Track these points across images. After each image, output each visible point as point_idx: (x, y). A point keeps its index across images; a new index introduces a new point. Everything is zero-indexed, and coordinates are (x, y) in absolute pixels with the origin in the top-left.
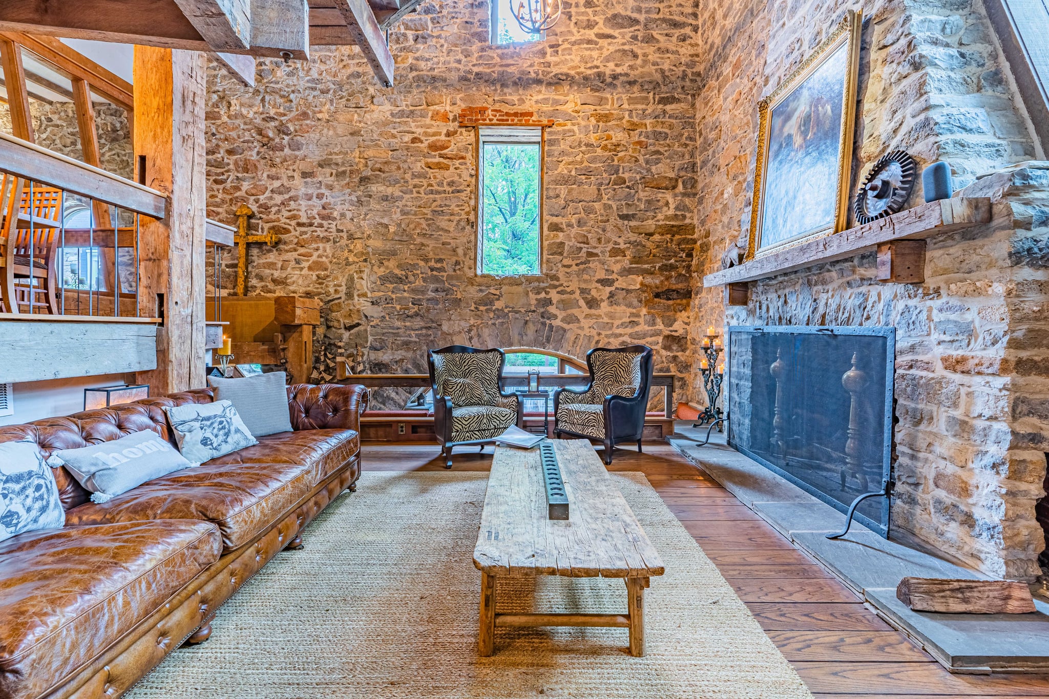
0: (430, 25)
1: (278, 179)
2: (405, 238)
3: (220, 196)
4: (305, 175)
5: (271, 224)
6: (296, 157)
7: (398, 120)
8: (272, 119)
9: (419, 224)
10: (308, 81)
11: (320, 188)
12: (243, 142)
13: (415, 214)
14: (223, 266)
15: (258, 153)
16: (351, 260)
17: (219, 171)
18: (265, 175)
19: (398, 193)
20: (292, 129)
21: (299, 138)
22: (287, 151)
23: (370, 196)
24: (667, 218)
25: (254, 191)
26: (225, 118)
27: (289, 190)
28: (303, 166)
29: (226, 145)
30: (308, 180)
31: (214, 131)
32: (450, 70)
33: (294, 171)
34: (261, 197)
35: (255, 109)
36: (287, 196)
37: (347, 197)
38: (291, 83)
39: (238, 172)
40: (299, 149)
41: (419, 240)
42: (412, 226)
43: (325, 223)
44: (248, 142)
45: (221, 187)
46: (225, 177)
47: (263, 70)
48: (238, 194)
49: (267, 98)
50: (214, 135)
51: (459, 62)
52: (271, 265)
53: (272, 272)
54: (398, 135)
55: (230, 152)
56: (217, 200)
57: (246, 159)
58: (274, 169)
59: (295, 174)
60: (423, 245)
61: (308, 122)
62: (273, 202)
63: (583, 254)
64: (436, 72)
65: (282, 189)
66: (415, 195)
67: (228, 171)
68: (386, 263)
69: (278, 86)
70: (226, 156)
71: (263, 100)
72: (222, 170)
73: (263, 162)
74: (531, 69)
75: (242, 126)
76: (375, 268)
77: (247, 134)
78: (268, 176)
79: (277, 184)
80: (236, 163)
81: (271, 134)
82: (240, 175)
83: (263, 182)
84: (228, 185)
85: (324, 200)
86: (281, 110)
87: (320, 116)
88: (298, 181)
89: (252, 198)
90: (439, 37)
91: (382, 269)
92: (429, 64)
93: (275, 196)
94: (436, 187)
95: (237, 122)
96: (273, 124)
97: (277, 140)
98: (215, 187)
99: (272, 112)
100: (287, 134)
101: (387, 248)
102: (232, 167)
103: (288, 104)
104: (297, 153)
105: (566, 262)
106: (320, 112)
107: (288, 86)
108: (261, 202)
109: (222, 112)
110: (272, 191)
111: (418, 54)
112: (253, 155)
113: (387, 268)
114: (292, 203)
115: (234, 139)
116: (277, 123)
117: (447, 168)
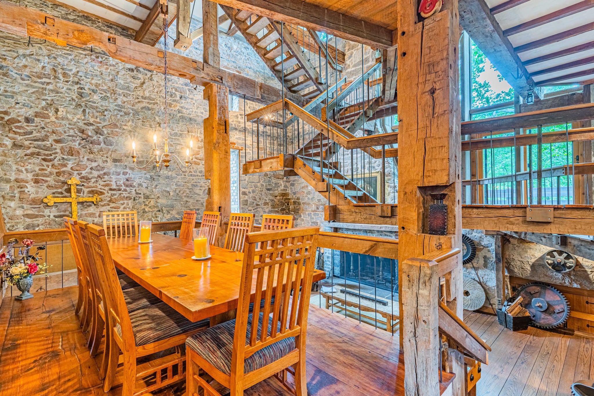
0: (188, 92)
1: (95, 161)
2: (178, 198)
3: (49, 170)
4: (115, 161)
5: (90, 189)
6: (109, 150)
7: (174, 137)
8: (92, 124)
9: (185, 191)
10: (116, 106)
11: (125, 169)
12: (69, 136)
13: (183, 186)
14: (52, 217)
15: (80, 144)
16: (146, 210)
17: (47, 152)
18: (86, 158)
19: (174, 175)
20: (106, 132)
21: (111, 138)
22: (102, 145)
23: (159, 176)
24: (281, 190)
25: (78, 168)
26: (53, 119)
27: (103, 168)
28: (114, 156)
29: (54, 137)
30: (117, 163)
31: (43, 125)
32: (197, 116)
33: (107, 157)
34: (83, 172)
35: (78, 116)
36: (102, 172)
37: (143, 175)
38: (104, 104)
39: (64, 155)
40: (111, 145)
41: (185, 199)
42: (181, 192)
43: (128, 189)
44: (73, 136)
45: (50, 164)
46: (52, 157)
47: (83, 93)
48: (64, 169)
49: (87, 111)
50: (43, 128)
51: (202, 113)
52: (92, 215)
53: (93, 219)
54: (174, 145)
55: (57, 141)
56: (46, 172)
57: (71, 147)
58: (92, 155)
59: (108, 160)
60: (187, 201)
61: (117, 130)
62: (92, 175)
63: (254, 205)
64: (191, 116)
65: (99, 168)
66: (183, 176)
67: (56, 153)
68: (171, 212)
69: (95, 105)
70: (54, 143)
71: (84, 111)
72: (49, 152)
73: (83, 150)
74: (233, 123)
75: (67, 126)
76: (165, 215)
77: (71, 131)
78: (88, 159)
79: (94, 164)
80: (62, 149)
81: (90, 134)
82: (65, 157)
83: (84, 163)
84: (56, 162)
85: (127, 176)
86: (98, 120)
87: (125, 127)
88: (110, 164)
89: (76, 172)
90: (192, 99)
91: (169, 215)
92: (188, 111)
93: (93, 171)
94: (193, 173)
95: (64, 122)
96: (91, 127)
97: (95, 138)
98: (44, 163)
99: (91, 120)
100: (102, 135)
101: (169, 203)
102: (58, 151)
103: (102, 117)
104: (110, 147)
105: (250, 208)
106: (125, 125)
107: (102, 106)
108: (83, 175)
109: (51, 115)
110: (91, 169)
111: (182, 105)
112: (76, 145)
113: (172, 214)
114: (106, 176)
115: (61, 133)
116: (94, 127)
117: (199, 164)
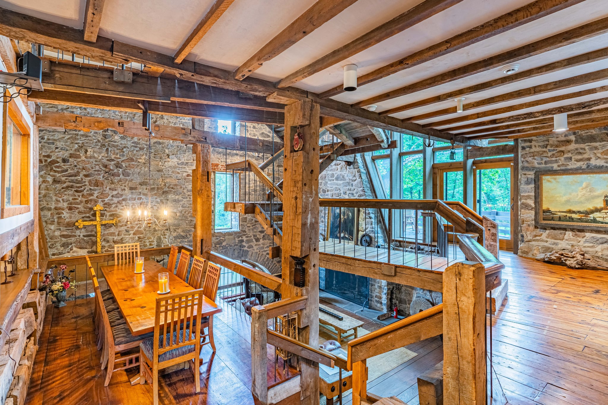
1: (116, 190)
2: (184, 218)
3: (80, 199)
4: (131, 189)
5: (111, 213)
6: (127, 180)
7: (181, 166)
8: (113, 160)
9: (190, 212)
10: (133, 143)
11: (140, 195)
12: (95, 171)
13: (188, 207)
14: (81, 236)
15: (103, 177)
16: (157, 229)
17: (78, 185)
18: (108, 188)
19: (180, 198)
20: (124, 166)
21: (128, 171)
22: (121, 176)
23: (168, 200)
25: (102, 197)
26: (83, 158)
27: (122, 195)
28: (130, 185)
29: (84, 172)
30: (133, 191)
31: (76, 164)
33: (125, 186)
34: (106, 199)
35: (103, 154)
36: (121, 199)
37: (154, 200)
38: (123, 143)
39: (91, 186)
40: (128, 176)
41: (190, 219)
42: (187, 213)
44: (98, 171)
45: (80, 194)
46: (82, 189)
47: (107, 135)
48: (91, 198)
49: (110, 149)
50: (76, 166)
52: (112, 234)
53: (113, 237)
54: (181, 173)
55: (86, 176)
56: (78, 201)
57: (96, 180)
58: (113, 185)
59: (126, 188)
60: (191, 221)
61: (133, 163)
62: (112, 202)
63: (253, 221)
65: (118, 195)
66: (188, 199)
67: (85, 185)
68: (177, 231)
69: (116, 144)
70: (84, 178)
71: (107, 149)
72: (80, 185)
73: (106, 181)
75: (94, 163)
76: (172, 233)
77: (97, 167)
78: (110, 189)
79: (115, 193)
80: (90, 181)
81: (111, 168)
82: (92, 188)
83: (107, 192)
84: (85, 192)
85: (142, 200)
86: (118, 156)
87: (140, 160)
88: (127, 191)
89: (100, 200)
91: (175, 233)
93: (114, 198)
95: (91, 160)
96: (113, 163)
97: (116, 171)
98: (76, 194)
99: (113, 157)
100: (121, 168)
101: (176, 223)
102: (87, 183)
103: (122, 153)
104: (127, 178)
105: (248, 225)
106: (140, 159)
107: (121, 144)
108: (106, 202)
109: (81, 155)
110: (112, 196)
112: (101, 178)
113: (178, 232)
114: (124, 202)
115: (89, 169)
116: (115, 162)
